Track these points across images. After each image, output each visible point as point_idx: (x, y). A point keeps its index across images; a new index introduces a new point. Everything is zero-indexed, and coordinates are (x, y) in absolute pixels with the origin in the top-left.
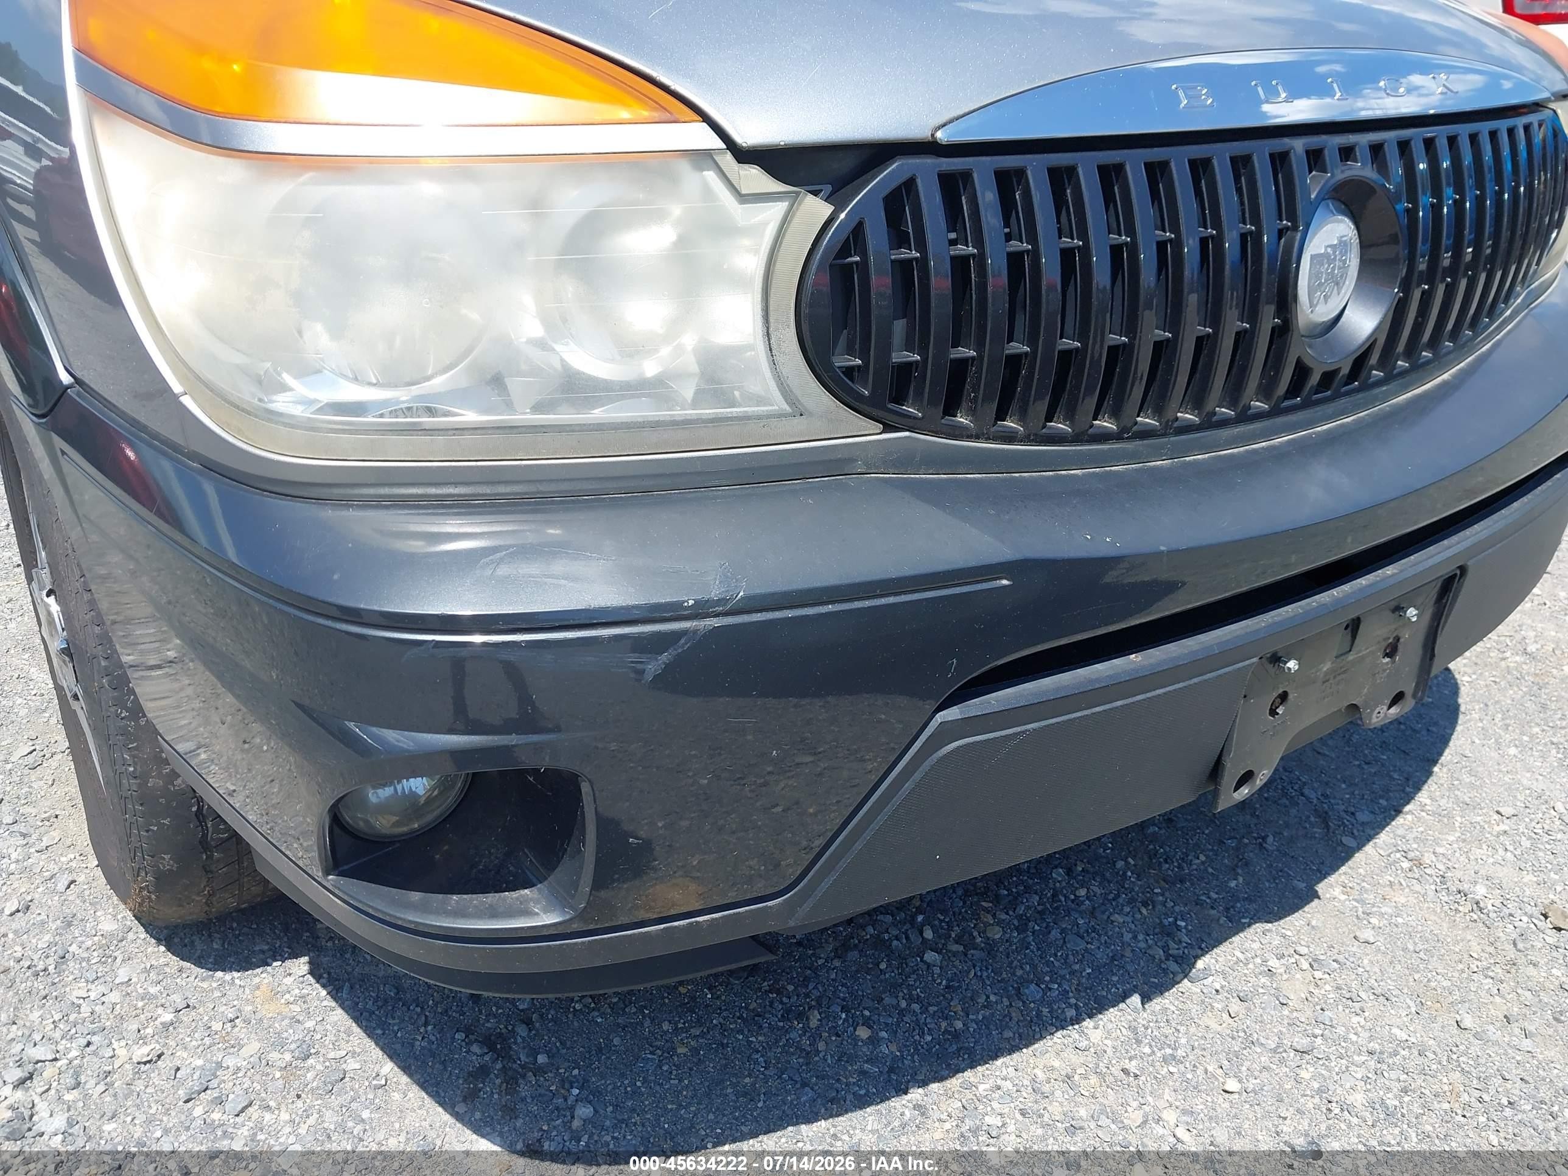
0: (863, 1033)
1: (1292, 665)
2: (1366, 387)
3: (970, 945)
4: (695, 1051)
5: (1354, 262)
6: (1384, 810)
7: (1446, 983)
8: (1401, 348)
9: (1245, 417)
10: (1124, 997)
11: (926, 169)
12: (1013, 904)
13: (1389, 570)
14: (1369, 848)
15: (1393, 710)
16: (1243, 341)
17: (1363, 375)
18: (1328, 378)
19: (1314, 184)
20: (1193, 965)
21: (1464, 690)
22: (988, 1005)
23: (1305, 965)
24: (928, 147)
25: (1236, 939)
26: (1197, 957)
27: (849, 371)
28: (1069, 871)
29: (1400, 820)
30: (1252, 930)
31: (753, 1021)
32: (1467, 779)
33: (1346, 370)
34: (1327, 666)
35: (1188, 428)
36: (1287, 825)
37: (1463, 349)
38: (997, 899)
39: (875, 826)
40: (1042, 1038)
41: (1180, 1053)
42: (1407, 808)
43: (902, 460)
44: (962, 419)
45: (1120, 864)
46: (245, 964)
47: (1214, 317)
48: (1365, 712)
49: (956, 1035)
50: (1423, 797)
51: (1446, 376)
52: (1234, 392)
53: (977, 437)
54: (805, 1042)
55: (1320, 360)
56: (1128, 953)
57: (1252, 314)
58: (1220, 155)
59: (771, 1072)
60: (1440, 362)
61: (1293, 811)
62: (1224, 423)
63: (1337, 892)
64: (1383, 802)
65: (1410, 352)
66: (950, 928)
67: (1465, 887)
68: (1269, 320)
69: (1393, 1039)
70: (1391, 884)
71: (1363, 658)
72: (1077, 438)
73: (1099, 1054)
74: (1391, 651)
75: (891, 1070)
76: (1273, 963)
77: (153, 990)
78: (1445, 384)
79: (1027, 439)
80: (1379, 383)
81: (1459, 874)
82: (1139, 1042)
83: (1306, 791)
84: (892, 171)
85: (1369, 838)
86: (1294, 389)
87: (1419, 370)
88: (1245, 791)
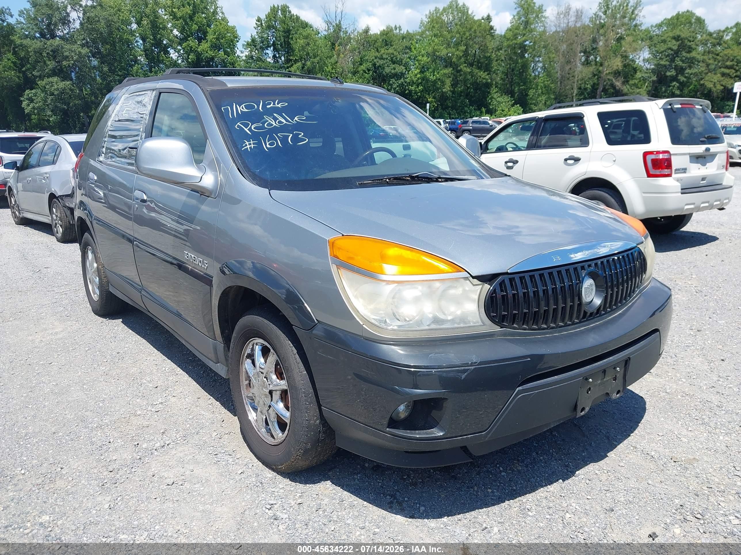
0: (490, 491)
1: (590, 380)
2: (601, 315)
3: (513, 471)
4: (446, 496)
5: (594, 288)
6: (625, 435)
7: (644, 475)
8: (608, 306)
9: (573, 324)
10: (557, 481)
11: (506, 278)
12: (523, 461)
13: (611, 358)
14: (621, 445)
15: (618, 395)
16: (572, 307)
17: (600, 312)
18: (591, 314)
19: (584, 273)
20: (575, 473)
21: (647, 403)
22: (521, 484)
23: (606, 472)
24: (507, 273)
25: (586, 467)
26: (576, 471)
27: (493, 316)
28: (537, 453)
29: (630, 438)
30: (590, 465)
31: (459, 489)
32: (649, 427)
33: (595, 311)
34: (599, 382)
35: (561, 327)
36: (597, 440)
37: (623, 305)
38: (518, 460)
39: (509, 408)
40: (537, 490)
41: (575, 492)
42: (632, 435)
43: (505, 334)
44: (515, 325)
45: (551, 451)
46: (314, 483)
47: (565, 302)
48: (611, 395)
49: (514, 490)
50: (636, 432)
51: (620, 312)
52: (571, 319)
53: (519, 329)
54: (475, 493)
55: (589, 311)
56: (557, 471)
57: (573, 301)
58: (563, 269)
59: (468, 499)
60: (618, 308)
61: (599, 436)
62: (569, 325)
63: (613, 455)
64: (625, 433)
65: (610, 307)
66: (507, 467)
67: (649, 452)
68: (577, 302)
69: (630, 487)
70: (628, 453)
71: (608, 380)
72: (539, 329)
73: (553, 493)
74: (615, 379)
75: (499, 498)
76: (597, 472)
77: (292, 489)
78: (620, 314)
79: (528, 330)
80: (604, 314)
81: (647, 450)
82: (563, 490)
83: (602, 431)
84: (500, 278)
85: (621, 442)
86: (584, 317)
87: (613, 311)
88: (583, 413)
